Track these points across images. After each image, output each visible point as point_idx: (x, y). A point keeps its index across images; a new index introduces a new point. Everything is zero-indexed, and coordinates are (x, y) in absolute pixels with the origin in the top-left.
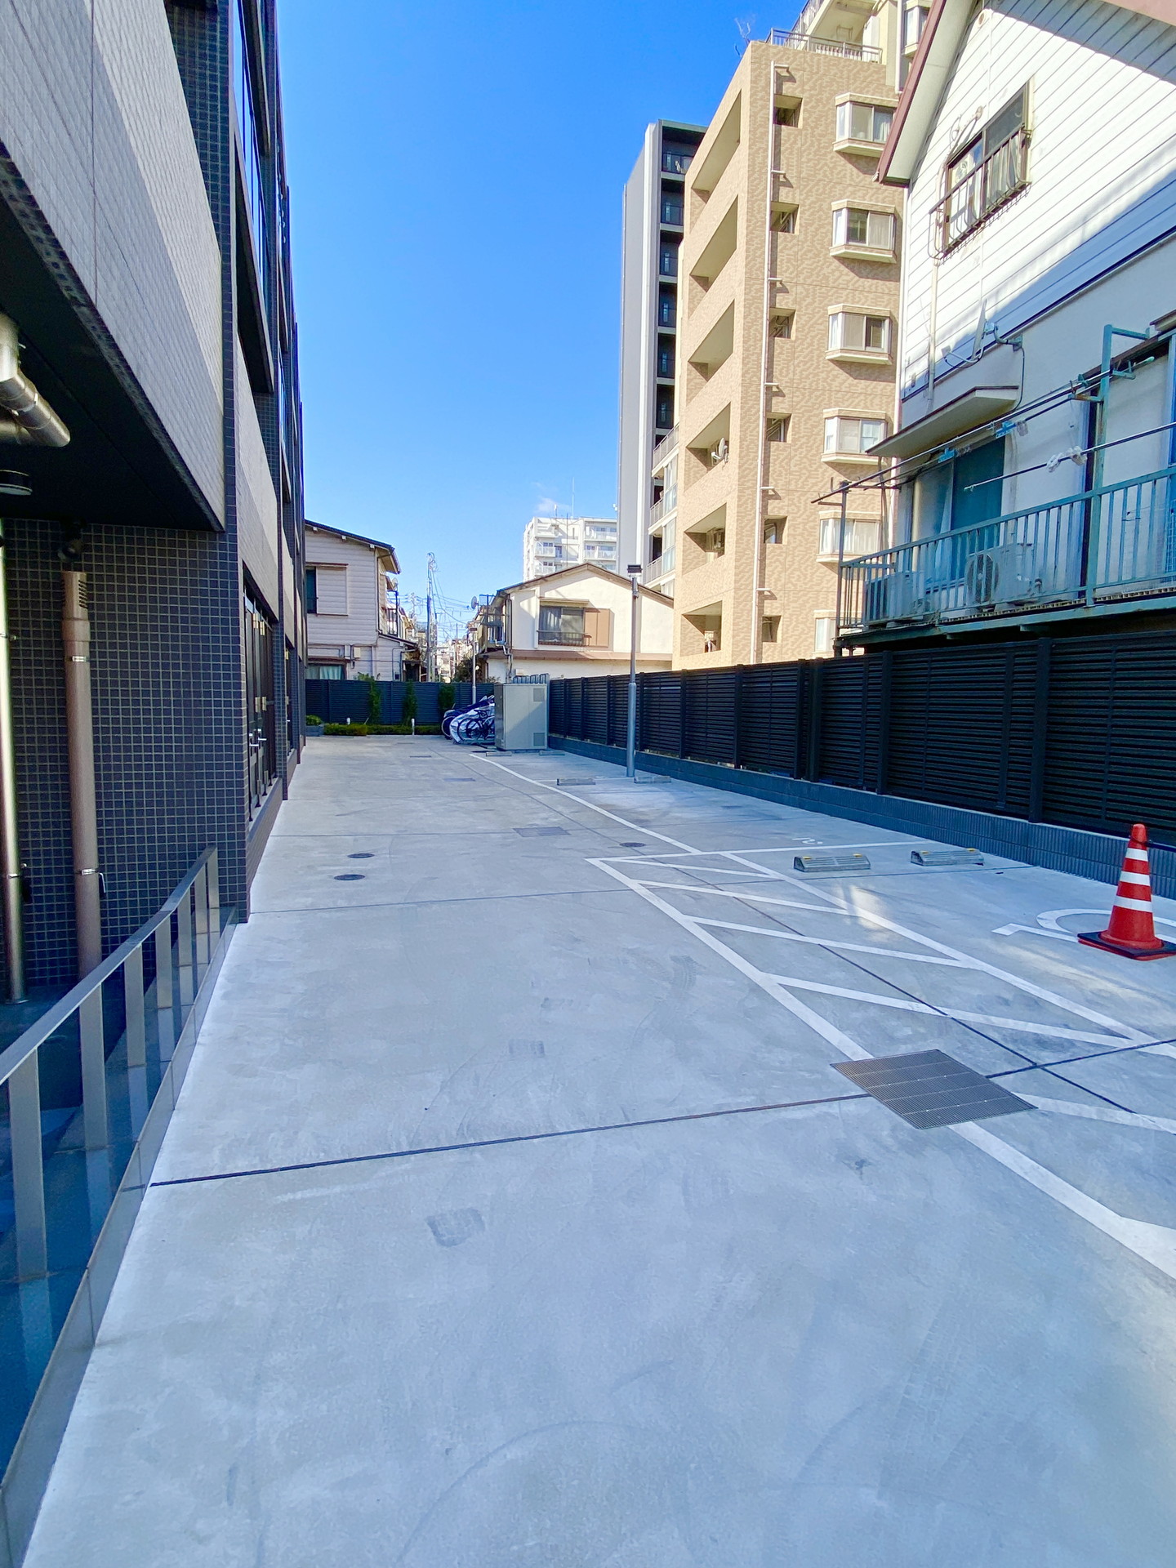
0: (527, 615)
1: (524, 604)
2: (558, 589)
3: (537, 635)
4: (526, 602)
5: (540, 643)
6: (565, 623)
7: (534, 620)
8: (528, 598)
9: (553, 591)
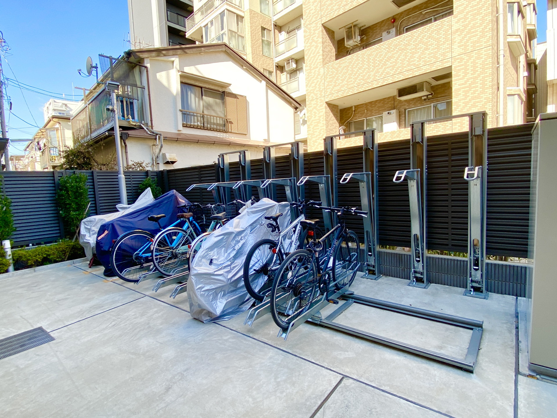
0: (167, 90)
1: (161, 76)
2: (197, 66)
3: (180, 115)
4: (164, 73)
5: (185, 126)
6: (208, 106)
7: (175, 98)
8: (166, 69)
9: (192, 67)
